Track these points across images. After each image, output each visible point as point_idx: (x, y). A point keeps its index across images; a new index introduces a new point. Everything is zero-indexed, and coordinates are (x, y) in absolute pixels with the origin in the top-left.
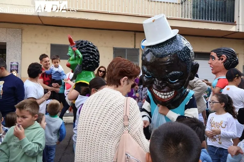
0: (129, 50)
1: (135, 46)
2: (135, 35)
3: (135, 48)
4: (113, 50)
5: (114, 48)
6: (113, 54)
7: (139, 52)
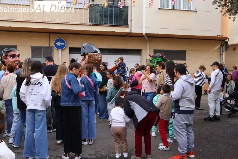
0: (45, 48)
1: (49, 45)
2: (49, 35)
3: (49, 46)
4: (31, 48)
5: (31, 46)
6: (31, 51)
7: (53, 49)
